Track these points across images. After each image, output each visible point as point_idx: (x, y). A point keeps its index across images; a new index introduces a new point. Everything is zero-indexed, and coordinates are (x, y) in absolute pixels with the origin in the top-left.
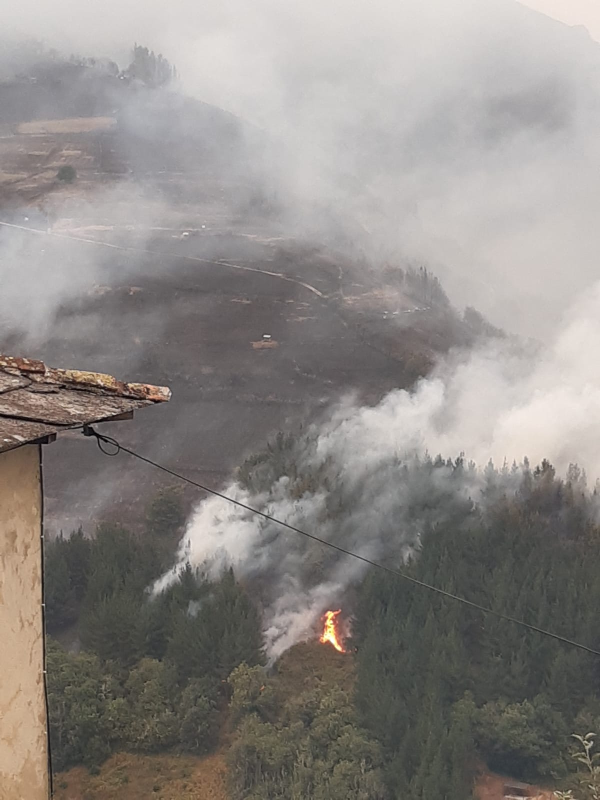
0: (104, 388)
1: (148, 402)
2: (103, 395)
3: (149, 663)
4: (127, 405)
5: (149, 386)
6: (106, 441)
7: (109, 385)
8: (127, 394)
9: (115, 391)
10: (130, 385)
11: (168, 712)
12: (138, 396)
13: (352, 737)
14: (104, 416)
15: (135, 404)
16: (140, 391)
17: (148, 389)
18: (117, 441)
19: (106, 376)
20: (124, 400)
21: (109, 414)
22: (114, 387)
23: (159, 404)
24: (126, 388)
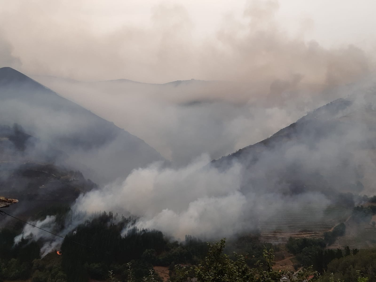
0: (2, 200)
1: (12, 203)
2: (2, 202)
3: (13, 259)
4: (8, 204)
5: (13, 199)
6: (2, 212)
7: (3, 199)
8: (8, 201)
9: (5, 201)
10: (9, 199)
11: (17, 271)
12: (11, 202)
13: (61, 273)
14: (2, 206)
15: (10, 203)
16: (11, 201)
17: (13, 200)
18: (5, 211)
19: (3, 197)
20: (7, 203)
21: (3, 206)
22: (5, 200)
23: (15, 204)
24: (7, 200)
